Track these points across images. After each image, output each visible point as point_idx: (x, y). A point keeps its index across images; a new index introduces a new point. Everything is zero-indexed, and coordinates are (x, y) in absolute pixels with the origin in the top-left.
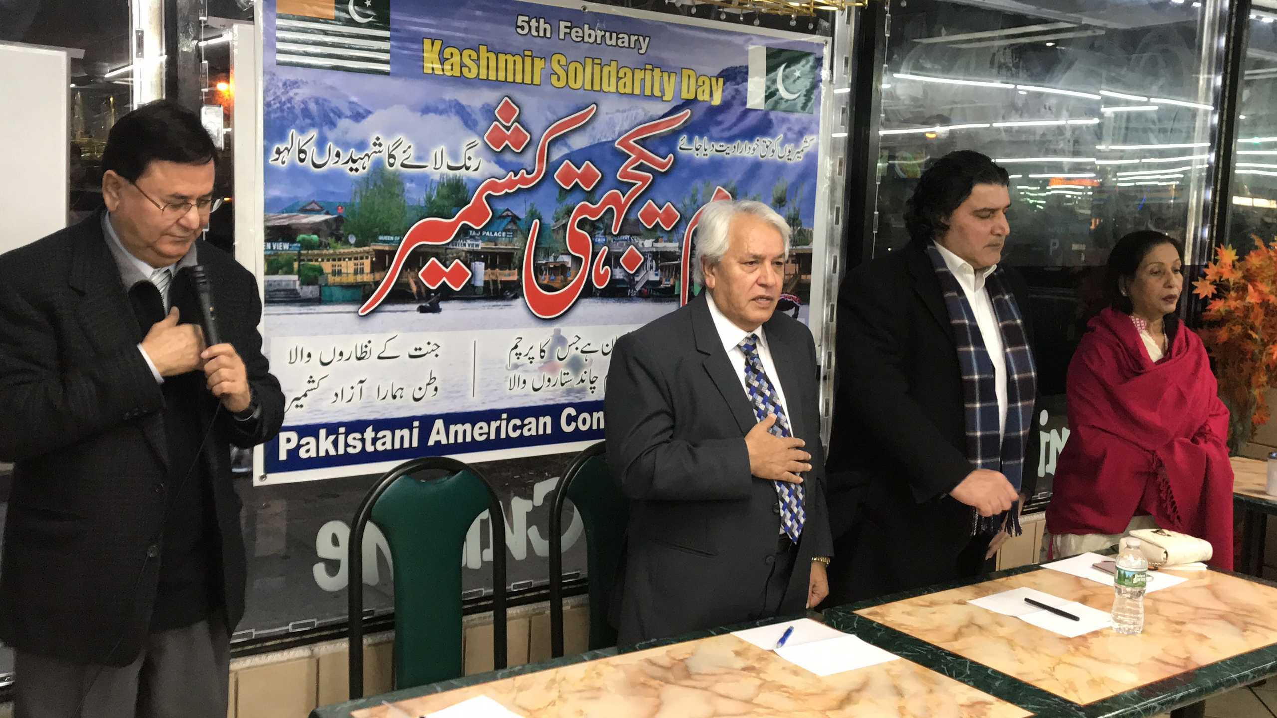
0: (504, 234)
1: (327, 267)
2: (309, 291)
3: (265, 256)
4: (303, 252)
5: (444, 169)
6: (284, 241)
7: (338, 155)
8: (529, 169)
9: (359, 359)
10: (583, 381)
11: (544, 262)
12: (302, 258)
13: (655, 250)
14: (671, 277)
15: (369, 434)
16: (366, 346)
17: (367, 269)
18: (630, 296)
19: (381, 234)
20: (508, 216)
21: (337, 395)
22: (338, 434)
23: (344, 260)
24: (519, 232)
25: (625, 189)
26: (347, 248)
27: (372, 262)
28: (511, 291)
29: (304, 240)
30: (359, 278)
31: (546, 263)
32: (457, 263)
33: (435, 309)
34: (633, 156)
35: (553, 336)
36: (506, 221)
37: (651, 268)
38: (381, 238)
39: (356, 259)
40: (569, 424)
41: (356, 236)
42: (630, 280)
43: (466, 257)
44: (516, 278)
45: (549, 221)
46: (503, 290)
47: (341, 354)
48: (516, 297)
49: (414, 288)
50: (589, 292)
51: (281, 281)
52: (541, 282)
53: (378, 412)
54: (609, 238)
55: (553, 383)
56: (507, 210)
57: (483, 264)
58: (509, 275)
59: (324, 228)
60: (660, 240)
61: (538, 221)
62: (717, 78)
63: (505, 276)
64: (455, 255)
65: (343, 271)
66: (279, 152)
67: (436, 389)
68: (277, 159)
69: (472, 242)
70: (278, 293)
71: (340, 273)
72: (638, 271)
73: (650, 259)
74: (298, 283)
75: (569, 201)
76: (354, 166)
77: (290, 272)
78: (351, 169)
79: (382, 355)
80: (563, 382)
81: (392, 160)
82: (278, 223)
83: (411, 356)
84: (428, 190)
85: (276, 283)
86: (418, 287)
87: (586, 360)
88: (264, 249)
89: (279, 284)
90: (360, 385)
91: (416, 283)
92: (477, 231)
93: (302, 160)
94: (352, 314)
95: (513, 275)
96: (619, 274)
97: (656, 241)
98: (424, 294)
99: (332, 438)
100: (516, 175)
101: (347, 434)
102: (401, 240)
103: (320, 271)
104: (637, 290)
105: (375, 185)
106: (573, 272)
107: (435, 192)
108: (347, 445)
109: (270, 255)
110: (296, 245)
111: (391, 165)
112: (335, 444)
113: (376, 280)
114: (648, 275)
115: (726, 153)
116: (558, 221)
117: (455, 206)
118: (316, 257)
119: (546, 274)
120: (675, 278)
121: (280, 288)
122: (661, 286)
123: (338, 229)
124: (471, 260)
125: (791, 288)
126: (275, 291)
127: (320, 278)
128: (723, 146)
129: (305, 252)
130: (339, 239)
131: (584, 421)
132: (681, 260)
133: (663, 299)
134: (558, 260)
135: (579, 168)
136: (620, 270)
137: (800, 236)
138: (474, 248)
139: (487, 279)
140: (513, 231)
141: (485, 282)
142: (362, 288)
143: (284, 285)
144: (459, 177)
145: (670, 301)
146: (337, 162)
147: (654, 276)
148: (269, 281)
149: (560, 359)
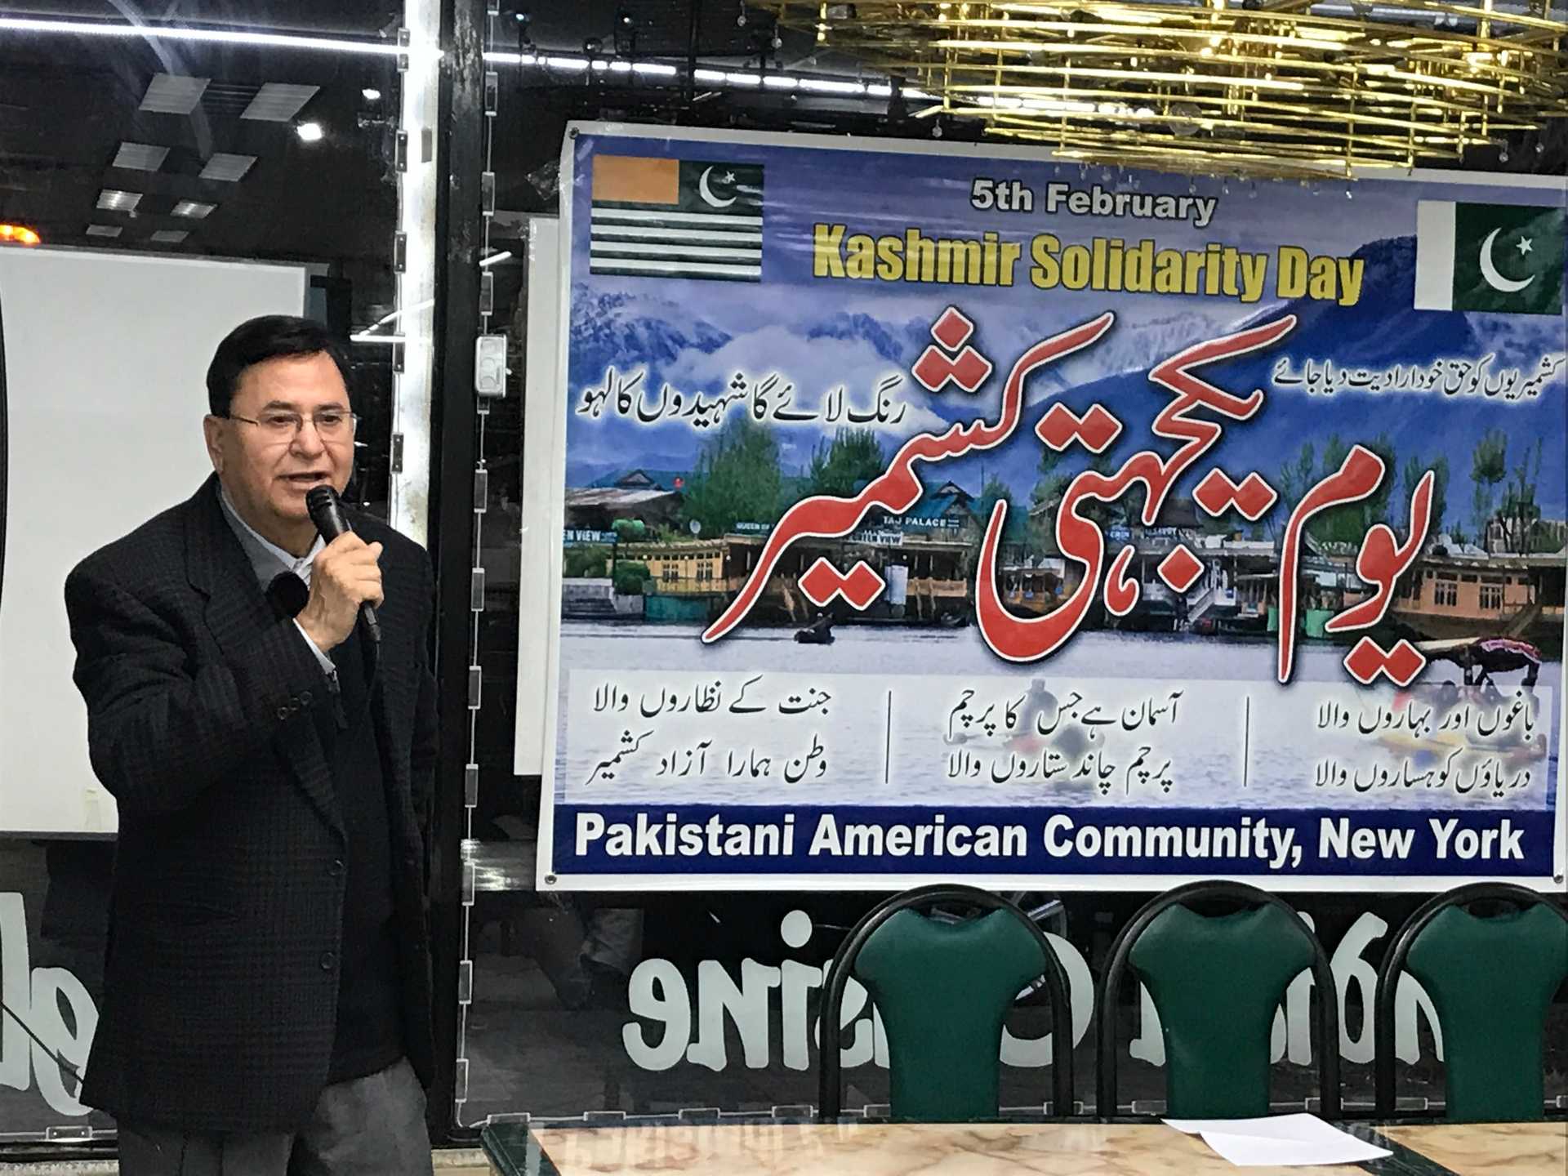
0: (943, 523)
1: (656, 568)
2: (628, 603)
3: (565, 549)
4: (619, 545)
5: (844, 420)
6: (593, 528)
7: (678, 401)
8: (990, 418)
9: (701, 709)
10: (1086, 772)
11: (1015, 569)
12: (618, 553)
13: (1226, 554)
14: (1260, 601)
15: (714, 827)
16: (712, 691)
17: (718, 572)
18: (1178, 632)
19: (740, 521)
20: (951, 493)
21: (665, 763)
22: (665, 823)
23: (682, 558)
24: (970, 520)
25: (1166, 449)
26: (687, 541)
27: (725, 562)
28: (954, 614)
29: (622, 527)
30: (704, 586)
31: (1018, 572)
33: (824, 638)
34: (1184, 395)
35: (1030, 692)
36: (945, 504)
37: (1220, 583)
38: (740, 526)
39: (700, 557)
40: (1059, 842)
41: (702, 523)
42: (1179, 605)
43: (876, 554)
44: (963, 593)
45: (1024, 502)
46: (939, 613)
47: (674, 700)
48: (963, 624)
49: (791, 604)
50: (1097, 620)
51: (588, 587)
52: (1009, 601)
53: (729, 794)
54: (1137, 532)
55: (1028, 771)
56: (950, 484)
57: (906, 569)
58: (952, 589)
59: (655, 511)
60: (1237, 536)
61: (1004, 502)
62: (1351, 260)
63: (944, 589)
64: (858, 554)
65: (680, 575)
66: (590, 399)
67: (823, 766)
68: (588, 409)
69: (887, 535)
70: (582, 605)
71: (675, 577)
72: (1192, 590)
73: (1218, 568)
74: (612, 590)
75: (1061, 471)
76: (702, 418)
77: (600, 574)
78: (697, 423)
79: (736, 706)
81: (760, 409)
82: (583, 502)
83: (783, 710)
84: (817, 453)
85: (580, 590)
86: (797, 602)
87: (1092, 737)
88: (562, 539)
89: (583, 592)
90: (702, 750)
91: (794, 596)
92: (896, 517)
93: (623, 410)
94: (693, 641)
95: (959, 587)
96: (1155, 593)
97: (1230, 538)
98: (807, 615)
99: (657, 828)
100: (966, 429)
101: (679, 825)
102: (771, 530)
103: (646, 574)
104: (1192, 621)
105: (734, 446)
106: (1067, 588)
107: (829, 456)
108: (679, 842)
109: (572, 549)
110: (610, 534)
111: (759, 415)
112: (661, 838)
113: (731, 589)
114: (1213, 596)
115: (1373, 388)
116: (1039, 502)
117: (859, 478)
118: (639, 553)
119: (1018, 589)
120: (1269, 602)
121: (585, 597)
122: (1240, 616)
123: (674, 512)
124: (886, 563)
125: (1518, 630)
126: (578, 601)
127: (644, 584)
128: (1364, 375)
129: (624, 545)
130: (675, 526)
131: (1089, 842)
132: (1279, 572)
133: (1243, 638)
134: (1040, 567)
135: (1080, 417)
136: (1158, 586)
137: (1536, 534)
138: (892, 543)
139: (912, 594)
140: (960, 517)
141: (909, 598)
142: (709, 601)
143: (591, 593)
144: (868, 433)
145: (1258, 643)
146: (676, 412)
147: (1225, 598)
148: (568, 586)
149: (1044, 732)
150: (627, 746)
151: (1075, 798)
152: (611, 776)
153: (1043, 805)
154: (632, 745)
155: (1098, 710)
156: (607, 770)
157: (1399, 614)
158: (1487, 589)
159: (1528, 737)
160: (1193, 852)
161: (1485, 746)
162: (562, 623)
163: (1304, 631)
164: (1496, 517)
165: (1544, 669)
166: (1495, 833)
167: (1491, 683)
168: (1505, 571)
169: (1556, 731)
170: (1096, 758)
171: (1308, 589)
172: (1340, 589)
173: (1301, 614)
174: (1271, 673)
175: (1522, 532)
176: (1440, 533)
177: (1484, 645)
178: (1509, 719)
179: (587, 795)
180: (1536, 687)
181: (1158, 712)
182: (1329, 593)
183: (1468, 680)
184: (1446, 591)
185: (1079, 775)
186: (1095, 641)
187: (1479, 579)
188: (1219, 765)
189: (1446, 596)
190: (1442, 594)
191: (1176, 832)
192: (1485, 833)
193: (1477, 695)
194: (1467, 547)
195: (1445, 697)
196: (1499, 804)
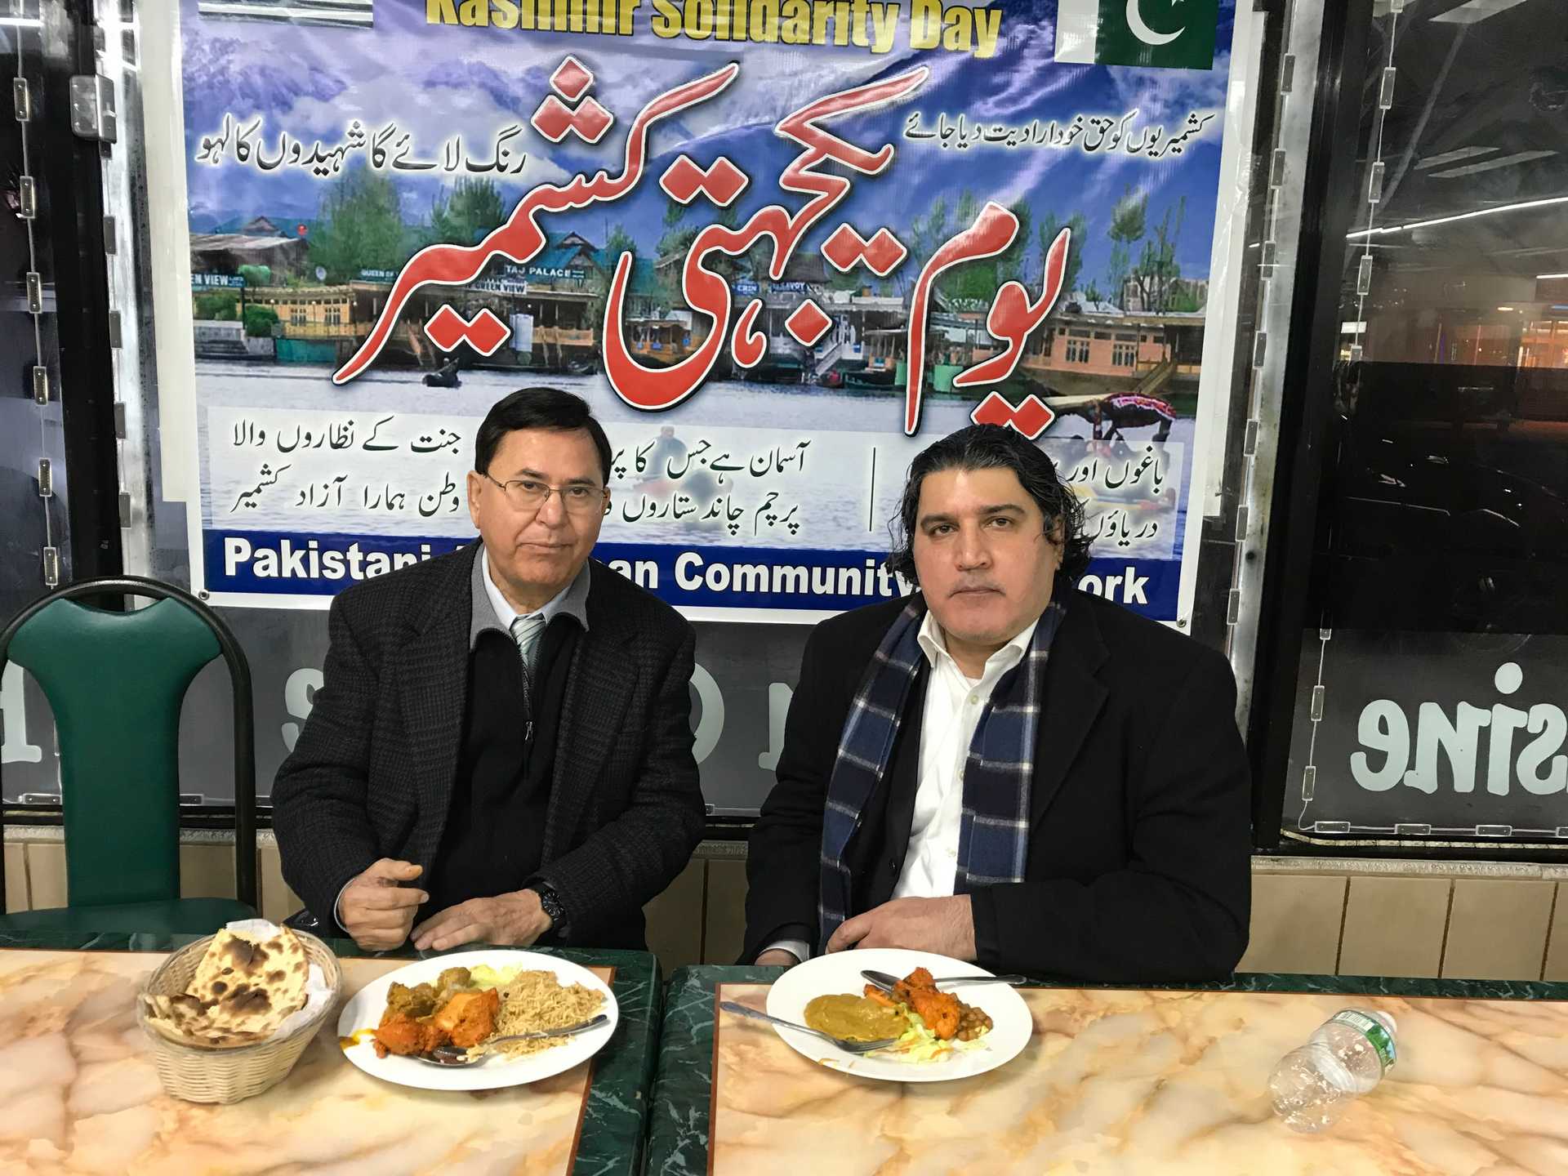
0: (567, 273)
1: (284, 312)
2: (259, 345)
3: (194, 292)
4: (246, 289)
5: (462, 169)
6: (221, 273)
7: (296, 150)
8: (613, 170)
9: (335, 446)
11: (642, 320)
12: (247, 298)
13: (854, 309)
14: (887, 356)
15: (354, 554)
16: (346, 429)
17: (345, 317)
18: (805, 384)
19: (365, 268)
20: (574, 245)
21: (303, 494)
22: (308, 549)
23: (310, 303)
24: (595, 270)
26: (313, 287)
27: (352, 308)
28: (582, 363)
29: (248, 272)
30: (333, 330)
31: (646, 322)
32: (485, 314)
33: (451, 382)
34: (812, 150)
35: (658, 439)
36: (570, 254)
37: (847, 338)
38: (365, 273)
39: (328, 302)
40: (689, 577)
41: (327, 269)
42: (807, 359)
43: (500, 301)
44: (590, 342)
45: (650, 254)
46: (565, 360)
47: (308, 437)
48: (590, 373)
49: (418, 349)
50: (723, 372)
51: (219, 329)
52: (636, 351)
53: (367, 525)
54: (764, 286)
56: (574, 235)
57: (532, 318)
58: (578, 338)
59: (279, 256)
60: (866, 291)
61: (629, 254)
62: (988, 10)
63: (570, 338)
64: (481, 302)
65: (308, 319)
66: (208, 146)
68: (206, 156)
69: (512, 284)
70: (215, 345)
71: (303, 321)
72: (820, 343)
73: (846, 323)
74: (243, 332)
75: (686, 225)
76: (321, 166)
77: (232, 317)
78: (317, 171)
79: (370, 444)
80: (678, 512)
81: (379, 158)
82: (209, 247)
83: (415, 449)
84: (437, 202)
85: (212, 332)
86: (425, 347)
88: (190, 282)
89: (216, 334)
91: (420, 341)
92: (519, 267)
93: (243, 158)
94: (323, 382)
95: (586, 337)
96: (782, 347)
97: (859, 294)
98: (434, 361)
99: (300, 553)
100: (588, 181)
101: (321, 551)
102: (396, 277)
103: (274, 318)
104: (820, 374)
105: (354, 195)
106: (694, 338)
107: (448, 205)
108: (322, 567)
109: (201, 292)
110: (237, 279)
111: (378, 165)
112: (305, 562)
113: (359, 334)
114: (841, 350)
115: (1009, 143)
116: (665, 254)
117: (480, 227)
118: (266, 298)
119: (645, 340)
120: (897, 356)
121: (217, 339)
122: (867, 369)
123: (298, 259)
124: (509, 312)
125: (1152, 386)
126: (210, 342)
127: (273, 327)
128: (1000, 130)
129: (251, 289)
130: (300, 273)
131: (718, 577)
132: (906, 327)
133: (870, 392)
134: (667, 319)
135: (705, 171)
136: (788, 340)
137: (1174, 293)
138: (516, 292)
139: (538, 341)
140: (584, 268)
141: (535, 346)
142: (338, 345)
143: (223, 336)
144: (488, 182)
145: (886, 396)
146: (296, 161)
147: (853, 352)
148: (200, 328)
149: (674, 476)
150: (266, 478)
151: (704, 538)
152: (254, 505)
153: (673, 543)
154: (271, 478)
155: (727, 457)
156: (250, 500)
157: (1028, 370)
158: (1121, 347)
159: (1156, 491)
160: (818, 589)
161: (1111, 498)
162: (196, 362)
163: (931, 385)
164: (1132, 276)
165: (1177, 426)
166: (1119, 580)
167: (1120, 438)
168: (1139, 328)
169: (1186, 486)
170: (725, 501)
171: (936, 344)
172: (969, 345)
173: (929, 367)
174: (898, 425)
175: (1160, 291)
176: (1074, 290)
177: (1115, 401)
178: (1138, 473)
179: (231, 522)
180: (1166, 444)
181: (786, 460)
182: (959, 349)
183: (1097, 435)
184: (1078, 347)
185: (708, 516)
186: (722, 391)
187: (1113, 337)
188: (846, 511)
189: (1077, 354)
190: (1074, 351)
191: (802, 571)
192: (1109, 579)
193: (1106, 450)
194: (1102, 305)
195: (1073, 451)
196: (1124, 553)
